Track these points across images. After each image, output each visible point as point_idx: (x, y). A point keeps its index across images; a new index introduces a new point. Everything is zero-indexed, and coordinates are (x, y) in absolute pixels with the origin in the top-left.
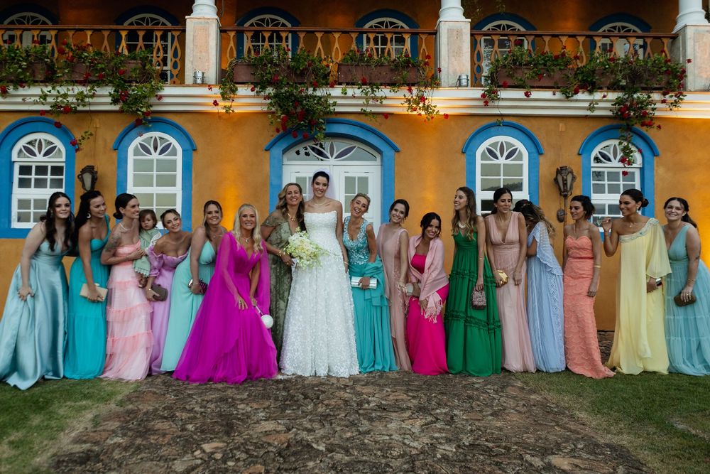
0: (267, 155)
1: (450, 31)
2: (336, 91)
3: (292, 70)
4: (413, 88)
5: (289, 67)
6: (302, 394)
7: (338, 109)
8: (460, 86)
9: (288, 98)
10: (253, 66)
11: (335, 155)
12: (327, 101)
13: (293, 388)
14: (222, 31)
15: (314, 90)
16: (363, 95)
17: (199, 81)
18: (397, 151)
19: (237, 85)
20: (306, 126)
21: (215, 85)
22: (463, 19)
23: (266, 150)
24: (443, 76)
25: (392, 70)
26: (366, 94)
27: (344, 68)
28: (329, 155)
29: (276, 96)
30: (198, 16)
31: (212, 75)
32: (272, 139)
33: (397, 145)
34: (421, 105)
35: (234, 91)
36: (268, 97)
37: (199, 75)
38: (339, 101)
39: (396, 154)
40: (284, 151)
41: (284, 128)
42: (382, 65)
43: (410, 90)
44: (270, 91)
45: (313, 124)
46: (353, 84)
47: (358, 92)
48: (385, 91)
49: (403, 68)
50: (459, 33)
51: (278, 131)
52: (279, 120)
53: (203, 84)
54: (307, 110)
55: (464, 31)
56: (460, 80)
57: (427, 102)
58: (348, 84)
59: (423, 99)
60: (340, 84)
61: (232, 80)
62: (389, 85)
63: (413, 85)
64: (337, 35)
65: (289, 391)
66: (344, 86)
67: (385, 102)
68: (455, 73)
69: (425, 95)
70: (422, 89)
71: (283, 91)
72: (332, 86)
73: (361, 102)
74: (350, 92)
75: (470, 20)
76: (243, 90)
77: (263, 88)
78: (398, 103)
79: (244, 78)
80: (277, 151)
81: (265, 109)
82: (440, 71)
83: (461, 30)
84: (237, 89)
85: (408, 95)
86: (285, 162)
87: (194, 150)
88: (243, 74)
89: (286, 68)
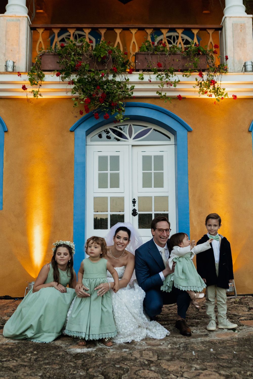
0: (72, 135)
1: (235, 26)
2: (134, 77)
3: (94, 58)
4: (203, 73)
5: (91, 56)
6: (102, 374)
7: (135, 94)
8: (246, 71)
9: (90, 83)
10: (58, 55)
11: (133, 136)
12: (126, 86)
13: (93, 365)
14: (33, 29)
15: (114, 76)
16: (159, 80)
17: (10, 69)
18: (189, 130)
19: (44, 73)
20: (106, 108)
21: (24, 73)
22: (246, 15)
23: (71, 131)
24: (230, 64)
25: (184, 58)
26: (161, 79)
27: (140, 57)
28: (127, 136)
29: (79, 81)
30: (10, 15)
31: (22, 65)
32: (77, 120)
33: (190, 126)
34: (211, 87)
35: (41, 77)
36: (73, 82)
37: (10, 64)
38: (137, 87)
39: (189, 133)
40: (88, 133)
41: (87, 110)
42: (175, 54)
43: (201, 75)
44: (74, 77)
45: (113, 106)
46: (149, 70)
47: (154, 77)
48: (177, 77)
49: (195, 55)
50: (243, 27)
51: (81, 113)
52: (82, 102)
53: (13, 72)
54: (108, 93)
55: (247, 25)
56: (245, 66)
57: (216, 85)
58: (144, 70)
59: (213, 82)
60: (138, 71)
61: (39, 68)
62: (182, 71)
63: (204, 71)
64: (134, 31)
65: (88, 370)
66: (141, 72)
67: (178, 87)
68: (240, 61)
69: (215, 79)
70: (212, 74)
71: (86, 77)
72: (130, 73)
73: (156, 87)
74: (147, 77)
75: (251, 16)
76: (50, 77)
77: (68, 75)
78: (190, 88)
79: (51, 67)
80: (81, 131)
81: (70, 94)
82: (227, 58)
83: (245, 24)
84: (44, 76)
85: (200, 80)
86: (89, 142)
87: (6, 132)
88: (50, 62)
89: (88, 57)
